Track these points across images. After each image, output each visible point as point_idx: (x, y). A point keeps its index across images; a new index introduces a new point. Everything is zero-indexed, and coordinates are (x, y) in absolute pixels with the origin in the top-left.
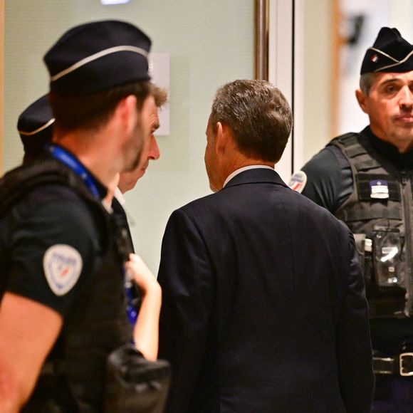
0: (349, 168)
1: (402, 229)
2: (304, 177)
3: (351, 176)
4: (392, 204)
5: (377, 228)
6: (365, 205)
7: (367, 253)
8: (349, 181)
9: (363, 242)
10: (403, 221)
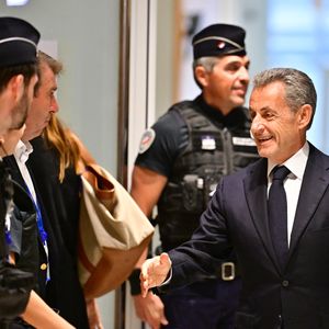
0: (186, 127)
1: (225, 172)
2: (153, 134)
3: (187, 133)
4: (217, 154)
5: (207, 171)
6: (198, 154)
7: (199, 189)
8: (186, 136)
9: (196, 182)
10: (225, 166)
